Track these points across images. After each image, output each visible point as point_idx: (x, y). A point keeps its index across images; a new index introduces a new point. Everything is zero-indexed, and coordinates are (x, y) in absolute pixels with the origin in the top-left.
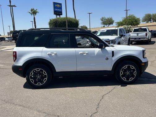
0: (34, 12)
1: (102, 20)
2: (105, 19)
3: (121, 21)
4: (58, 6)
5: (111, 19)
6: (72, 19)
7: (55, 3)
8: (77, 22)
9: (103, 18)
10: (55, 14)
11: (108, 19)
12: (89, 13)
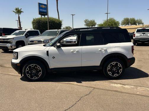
0: (19, 11)
1: (86, 22)
2: (88, 21)
3: (103, 23)
4: (43, 6)
5: (94, 21)
6: (55, 19)
7: (40, 4)
8: (59, 22)
9: (86, 20)
10: (40, 14)
11: (91, 21)
12: (73, 15)
